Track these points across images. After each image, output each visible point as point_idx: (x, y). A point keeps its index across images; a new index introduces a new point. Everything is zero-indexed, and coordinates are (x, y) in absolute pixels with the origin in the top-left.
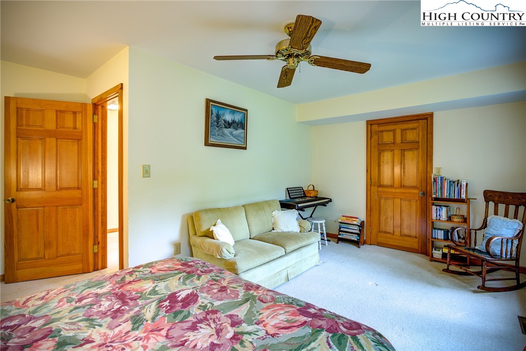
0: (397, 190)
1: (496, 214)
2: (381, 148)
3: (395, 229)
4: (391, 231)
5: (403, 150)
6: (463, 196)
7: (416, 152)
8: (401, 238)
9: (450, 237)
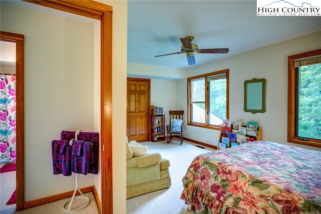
0: (138, 114)
1: (173, 118)
2: (130, 93)
3: (137, 133)
4: (135, 134)
5: (140, 94)
6: (163, 114)
7: (144, 96)
8: (139, 136)
9: (159, 131)
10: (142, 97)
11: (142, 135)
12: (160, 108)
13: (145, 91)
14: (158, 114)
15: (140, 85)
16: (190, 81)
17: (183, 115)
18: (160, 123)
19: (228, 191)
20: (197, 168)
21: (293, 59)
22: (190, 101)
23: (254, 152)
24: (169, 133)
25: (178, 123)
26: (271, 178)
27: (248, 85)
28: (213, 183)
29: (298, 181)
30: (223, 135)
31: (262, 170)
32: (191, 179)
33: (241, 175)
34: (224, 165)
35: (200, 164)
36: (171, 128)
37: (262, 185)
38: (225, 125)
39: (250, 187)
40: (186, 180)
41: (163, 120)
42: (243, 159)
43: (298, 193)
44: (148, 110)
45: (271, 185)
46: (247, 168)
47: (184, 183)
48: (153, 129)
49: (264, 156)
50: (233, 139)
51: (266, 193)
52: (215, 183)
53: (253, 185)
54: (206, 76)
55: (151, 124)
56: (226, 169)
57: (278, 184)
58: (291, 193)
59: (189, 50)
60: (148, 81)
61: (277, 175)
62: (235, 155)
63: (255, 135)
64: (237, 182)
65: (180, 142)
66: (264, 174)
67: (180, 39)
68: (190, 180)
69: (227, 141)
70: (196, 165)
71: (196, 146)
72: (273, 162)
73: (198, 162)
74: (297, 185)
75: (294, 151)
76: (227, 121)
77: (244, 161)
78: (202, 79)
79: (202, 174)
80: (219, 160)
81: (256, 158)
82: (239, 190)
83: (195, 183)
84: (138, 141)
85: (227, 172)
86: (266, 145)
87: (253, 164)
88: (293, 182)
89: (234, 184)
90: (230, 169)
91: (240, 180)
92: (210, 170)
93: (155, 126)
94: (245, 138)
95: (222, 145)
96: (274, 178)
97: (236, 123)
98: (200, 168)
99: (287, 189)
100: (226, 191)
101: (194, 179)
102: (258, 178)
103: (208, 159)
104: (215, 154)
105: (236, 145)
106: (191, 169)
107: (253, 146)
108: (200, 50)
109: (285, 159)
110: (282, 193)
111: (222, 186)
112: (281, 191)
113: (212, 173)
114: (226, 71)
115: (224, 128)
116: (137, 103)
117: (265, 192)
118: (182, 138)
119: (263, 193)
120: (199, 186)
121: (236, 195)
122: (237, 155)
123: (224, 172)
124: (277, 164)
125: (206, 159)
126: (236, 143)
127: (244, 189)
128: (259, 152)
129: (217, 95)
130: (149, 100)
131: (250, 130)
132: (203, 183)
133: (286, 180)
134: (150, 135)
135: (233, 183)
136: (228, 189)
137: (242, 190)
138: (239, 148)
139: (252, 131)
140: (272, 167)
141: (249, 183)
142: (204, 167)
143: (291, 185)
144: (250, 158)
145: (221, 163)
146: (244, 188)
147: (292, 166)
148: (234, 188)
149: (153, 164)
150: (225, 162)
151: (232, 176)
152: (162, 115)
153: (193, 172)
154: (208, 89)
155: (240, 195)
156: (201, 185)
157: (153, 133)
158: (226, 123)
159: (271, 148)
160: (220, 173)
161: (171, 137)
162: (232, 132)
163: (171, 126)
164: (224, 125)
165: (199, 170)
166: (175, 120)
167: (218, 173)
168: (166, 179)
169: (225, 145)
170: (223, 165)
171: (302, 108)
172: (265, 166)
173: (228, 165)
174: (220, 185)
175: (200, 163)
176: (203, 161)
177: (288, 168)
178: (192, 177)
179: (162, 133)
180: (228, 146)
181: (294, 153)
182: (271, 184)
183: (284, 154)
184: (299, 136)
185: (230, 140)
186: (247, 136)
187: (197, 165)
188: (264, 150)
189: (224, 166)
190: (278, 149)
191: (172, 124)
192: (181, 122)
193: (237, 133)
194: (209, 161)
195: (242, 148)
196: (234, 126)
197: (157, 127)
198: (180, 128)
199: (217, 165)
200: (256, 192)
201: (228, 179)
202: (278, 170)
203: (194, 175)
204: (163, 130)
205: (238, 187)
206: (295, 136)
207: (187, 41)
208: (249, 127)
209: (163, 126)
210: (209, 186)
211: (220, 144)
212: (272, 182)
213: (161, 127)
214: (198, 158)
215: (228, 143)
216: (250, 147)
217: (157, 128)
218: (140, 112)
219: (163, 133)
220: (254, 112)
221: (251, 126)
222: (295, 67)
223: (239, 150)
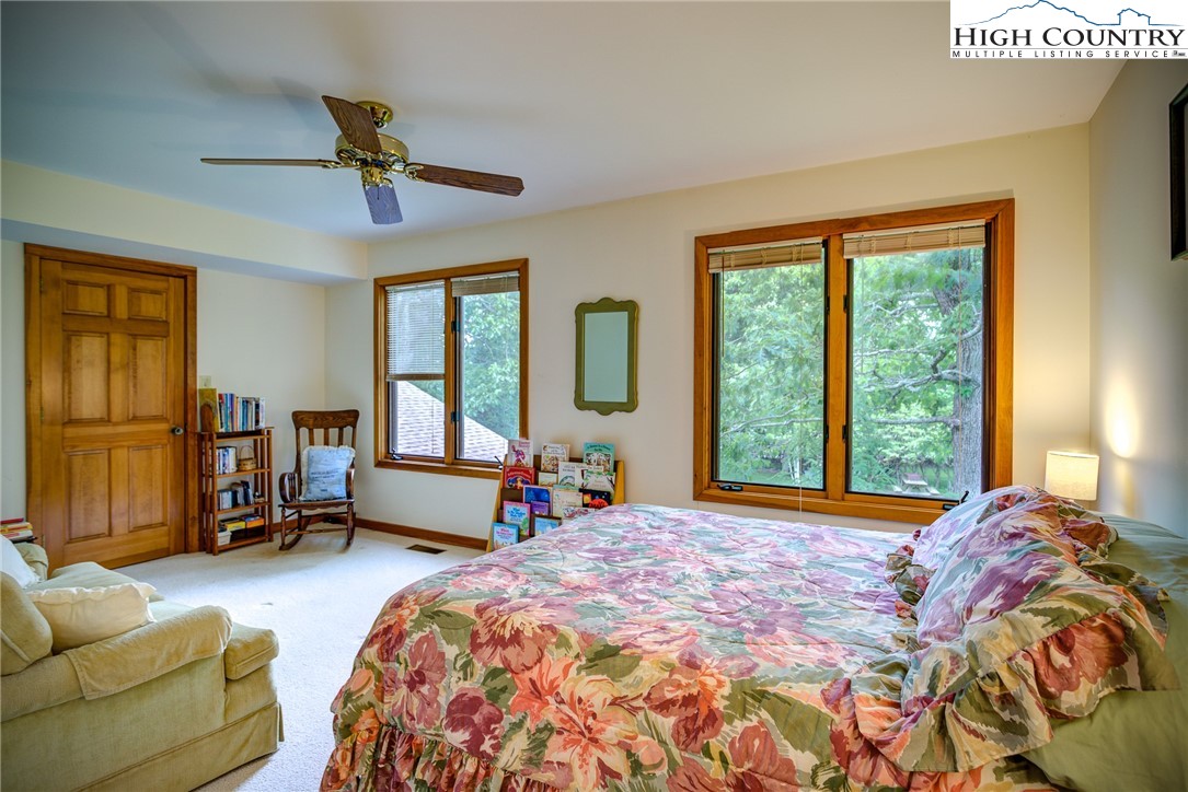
0: (122, 429)
1: (312, 443)
2: (72, 326)
3: (115, 522)
4: (102, 527)
5: (135, 336)
6: (262, 425)
7: (161, 343)
8: (131, 537)
9: (240, 500)
10: (147, 348)
11: (149, 526)
12: (246, 402)
13: (166, 322)
14: (239, 427)
15: (133, 291)
16: (386, 292)
17: (354, 427)
18: (249, 466)
19: (508, 712)
20: (393, 642)
21: (707, 248)
22: (386, 372)
23: (602, 545)
24: (289, 508)
25: (331, 463)
26: (646, 628)
27: (589, 317)
28: (455, 690)
29: (718, 624)
30: (509, 494)
31: (622, 607)
32: (368, 694)
33: (554, 640)
34: (498, 612)
35: (405, 626)
36: (300, 484)
37: (618, 660)
38: (514, 459)
39: (582, 678)
40: (345, 705)
41: (262, 456)
42: (564, 578)
43: (715, 663)
44: (180, 411)
45: (644, 656)
46: (574, 610)
47: (336, 718)
48: (212, 497)
49: (630, 557)
50: (539, 506)
51: (631, 686)
52: (462, 689)
53: (591, 667)
54: (446, 276)
55: (201, 475)
56: (504, 625)
57: (664, 646)
58: (698, 668)
59: (369, 156)
60: (185, 277)
61: (662, 616)
62: (541, 565)
63: (608, 488)
64: (541, 668)
65: (342, 541)
66: (626, 621)
67: (323, 97)
68: (364, 701)
69: (522, 514)
70: (388, 630)
71: (410, 548)
72: (653, 572)
73: (400, 616)
74: (712, 638)
75: (709, 527)
76: (521, 444)
77: (566, 585)
78: (431, 287)
79: (414, 665)
80: (480, 595)
81: (606, 567)
82: (548, 698)
83: (387, 709)
84: (112, 565)
85: (507, 636)
86: (636, 517)
87: (592, 589)
88: (704, 629)
89: (531, 679)
90: (517, 625)
91: (551, 657)
92: (443, 642)
93: (221, 483)
94: (577, 499)
95: (503, 534)
96: (653, 629)
97: (549, 450)
98: (407, 641)
99: (687, 657)
100: (504, 710)
101: (381, 693)
102: (608, 639)
103: (440, 597)
104: (467, 573)
105: (549, 528)
106: (367, 650)
107: (598, 524)
108: (418, 168)
109: (685, 558)
110: (676, 676)
111: (488, 697)
112: (672, 670)
113: (451, 651)
114: (518, 266)
115: (511, 470)
116: (118, 380)
117: (627, 686)
118: (350, 523)
119: (620, 689)
120: (400, 718)
121: (536, 717)
122: (544, 566)
123: (498, 641)
124: (663, 578)
125: (429, 601)
126: (550, 521)
127: (564, 688)
128: (614, 543)
129: (494, 355)
130: (189, 362)
131: (592, 473)
132: (416, 701)
133: (685, 628)
134: (193, 526)
135: (527, 675)
136: (510, 703)
137: (558, 694)
138: (555, 539)
139: (599, 474)
140: (650, 591)
141: (578, 663)
142: (421, 634)
143: (698, 640)
144: (588, 570)
145: (488, 607)
146: (562, 686)
147: (703, 575)
148: (532, 692)
149: (181, 664)
150: (503, 601)
151: (523, 649)
152: (258, 432)
153: (378, 664)
154: (453, 326)
155: (550, 715)
156: (407, 712)
157: (212, 511)
158: (519, 453)
159: (651, 526)
160: (481, 645)
161: (302, 524)
162: (536, 483)
163: (300, 475)
164: (512, 461)
165: (400, 651)
166: (319, 449)
167: (475, 646)
168: (256, 716)
169: (514, 531)
170: (492, 612)
171: (728, 398)
172: (630, 590)
173: (513, 610)
174: (482, 693)
175: (408, 621)
176: (418, 611)
177: (692, 586)
178: (372, 686)
179: (257, 510)
180: (525, 533)
181: (708, 534)
182: (645, 652)
183: (683, 539)
184: (721, 478)
185: (532, 512)
186: (583, 491)
187: (395, 631)
188: (629, 535)
189: (496, 616)
190: (669, 524)
191: (304, 470)
192: (348, 455)
193: (552, 486)
194: (440, 606)
195: (566, 536)
196: (543, 462)
197: (234, 484)
198: (340, 480)
199: (473, 617)
200: (600, 689)
201: (509, 666)
202: (665, 598)
203: (379, 677)
204: (262, 495)
205: (543, 687)
206: (712, 480)
207: (356, 114)
208: (589, 463)
209: (262, 483)
210: (439, 706)
211: (498, 528)
212: (647, 642)
213: (251, 485)
214: (397, 603)
215: (525, 523)
216: (590, 529)
217: (232, 488)
218: (135, 419)
219: (263, 510)
220: (605, 409)
221: (595, 457)
222: (711, 271)
223: (555, 546)
